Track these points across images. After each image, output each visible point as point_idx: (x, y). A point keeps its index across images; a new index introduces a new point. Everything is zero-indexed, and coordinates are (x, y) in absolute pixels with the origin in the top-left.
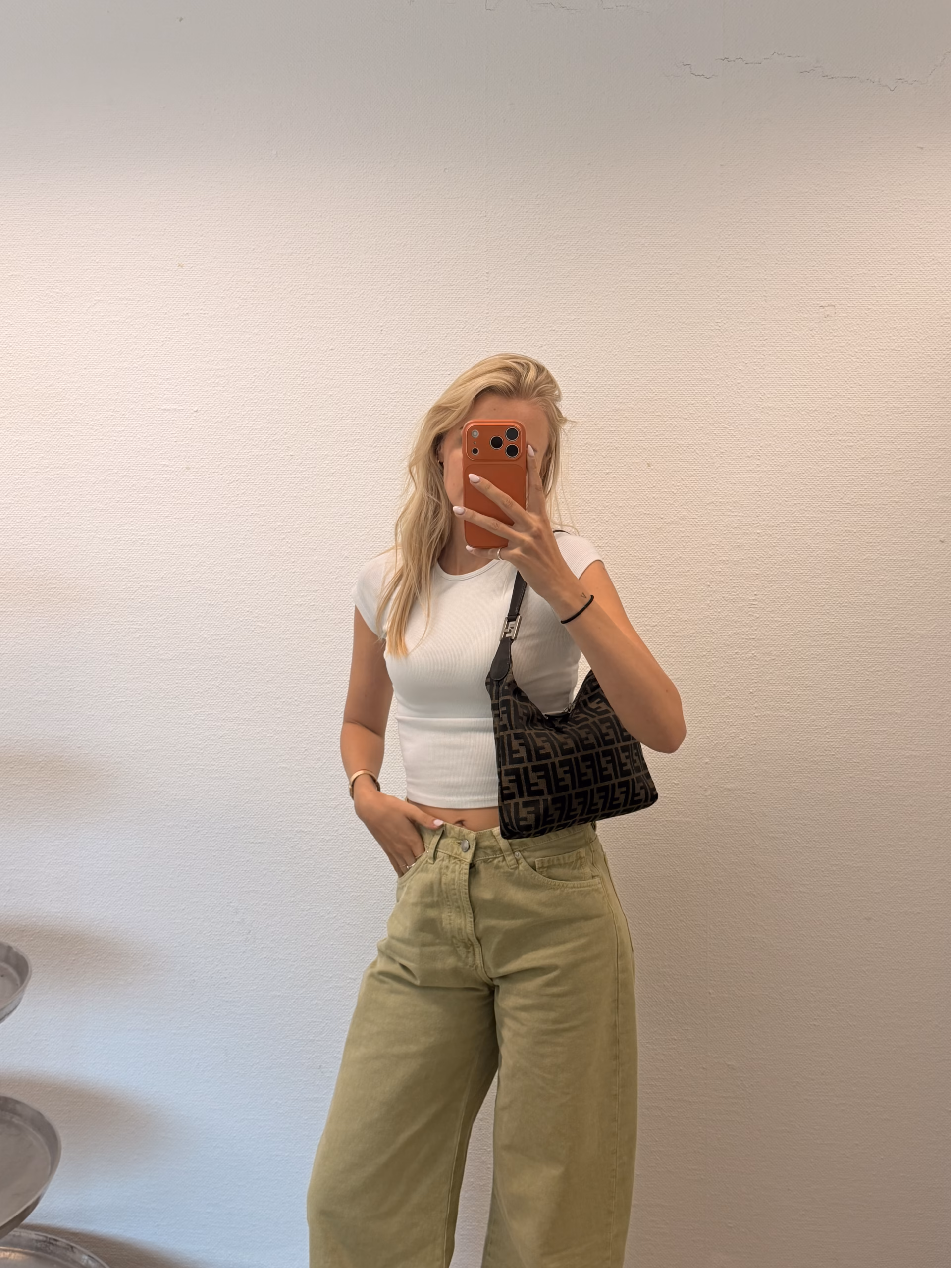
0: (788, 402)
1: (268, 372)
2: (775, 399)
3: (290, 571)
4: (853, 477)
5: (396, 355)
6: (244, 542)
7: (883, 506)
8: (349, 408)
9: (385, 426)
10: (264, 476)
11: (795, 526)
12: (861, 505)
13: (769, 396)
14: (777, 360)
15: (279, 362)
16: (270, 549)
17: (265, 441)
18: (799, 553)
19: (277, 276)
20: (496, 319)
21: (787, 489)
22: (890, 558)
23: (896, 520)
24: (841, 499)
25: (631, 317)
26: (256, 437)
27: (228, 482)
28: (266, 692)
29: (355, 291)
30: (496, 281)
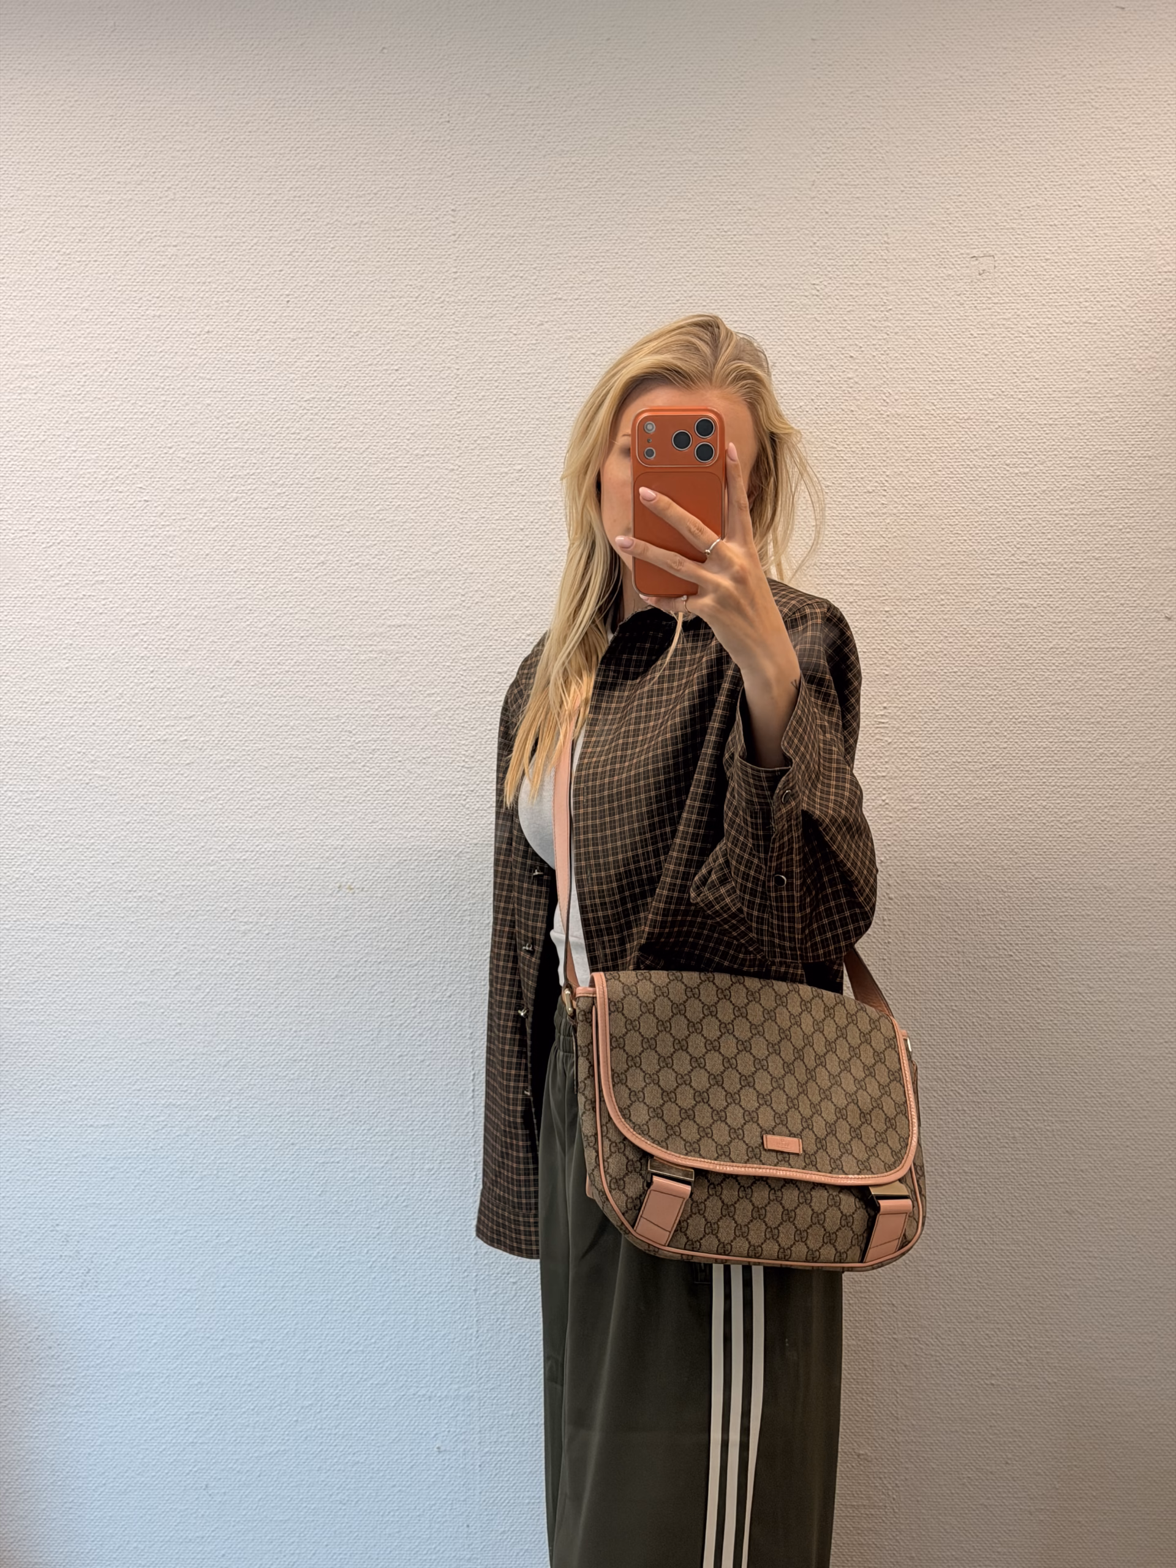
0: (927, 407)
1: (106, 370)
2: (907, 403)
3: (147, 686)
4: (1030, 522)
5: (311, 341)
6: (71, 642)
7: (1077, 566)
8: (237, 425)
9: (296, 451)
10: (103, 534)
11: (942, 600)
12: (1043, 564)
13: (897, 397)
14: (908, 342)
15: (123, 353)
16: (113, 652)
17: (103, 479)
18: (951, 640)
19: (118, 218)
20: (469, 282)
21: (929, 541)
22: (1090, 646)
23: (1097, 587)
24: (1013, 555)
25: (679, 277)
26: (89, 473)
27: (44, 546)
28: (111, 881)
29: (244, 239)
30: (468, 223)
